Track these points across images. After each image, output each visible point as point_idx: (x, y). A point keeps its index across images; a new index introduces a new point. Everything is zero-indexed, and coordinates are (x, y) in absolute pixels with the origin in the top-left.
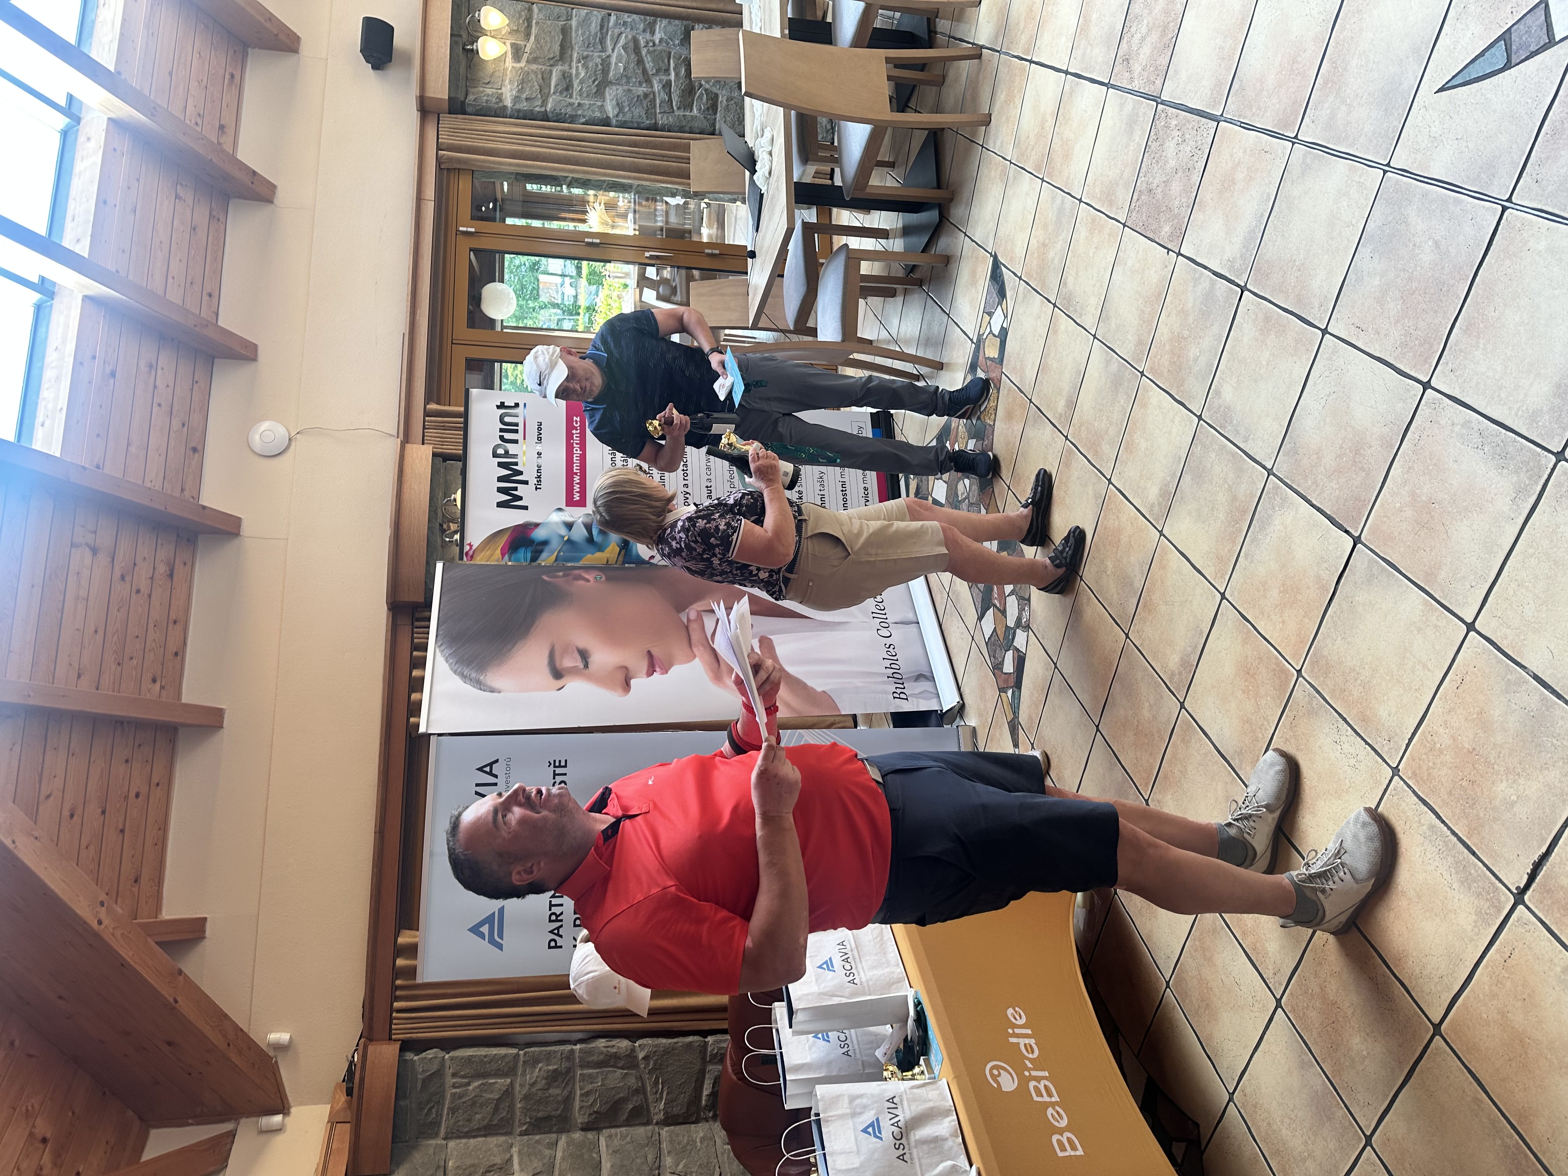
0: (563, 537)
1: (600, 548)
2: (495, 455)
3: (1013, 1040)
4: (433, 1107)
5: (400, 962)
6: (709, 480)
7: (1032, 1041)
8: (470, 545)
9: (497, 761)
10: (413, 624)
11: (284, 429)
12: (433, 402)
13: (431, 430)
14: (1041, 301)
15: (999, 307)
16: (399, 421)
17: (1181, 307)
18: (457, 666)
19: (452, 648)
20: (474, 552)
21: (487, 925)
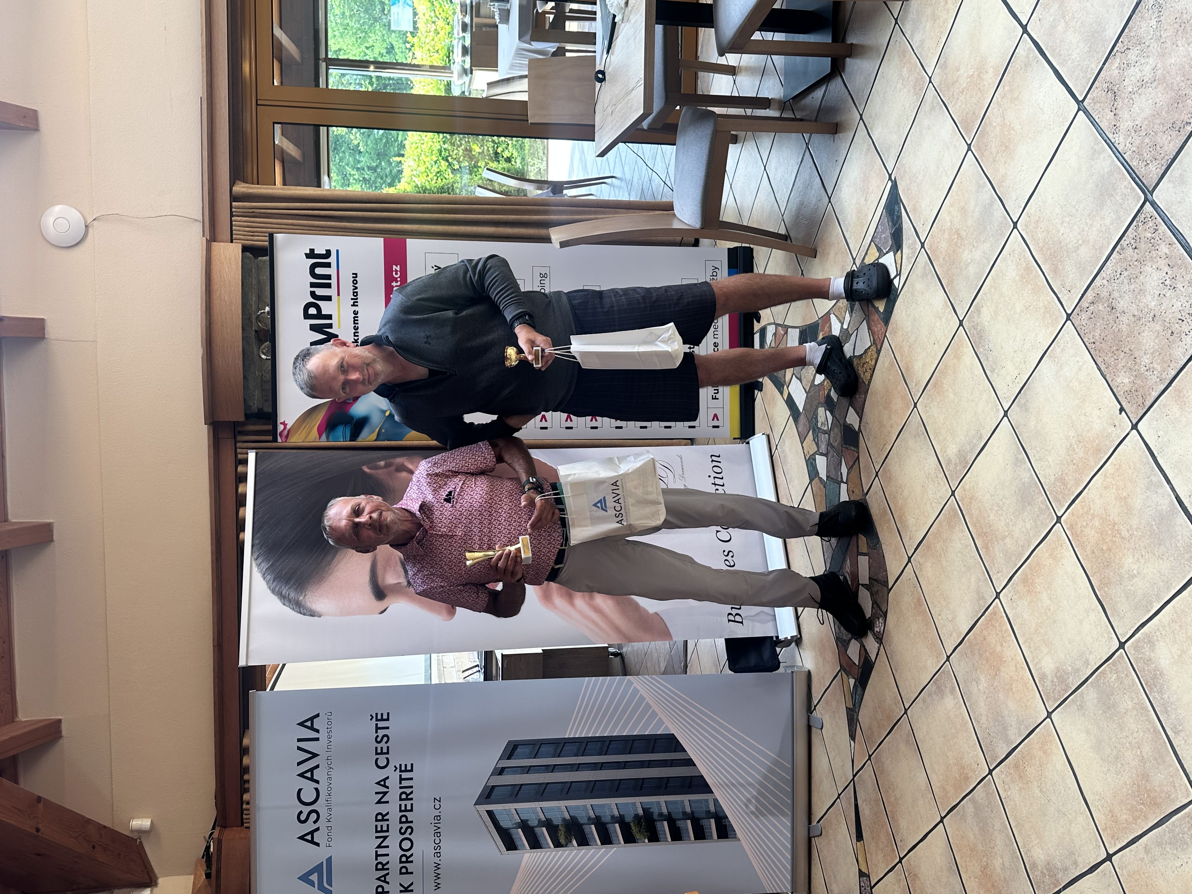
0: (384, 412)
2: (307, 316)
5: (247, 760)
8: (283, 423)
9: (317, 716)
10: (235, 438)
11: (79, 214)
12: (239, 182)
13: (239, 218)
14: (945, 302)
15: (892, 253)
16: (203, 208)
17: (1125, 494)
18: (275, 584)
19: (269, 561)
20: (289, 431)
21: (316, 874)
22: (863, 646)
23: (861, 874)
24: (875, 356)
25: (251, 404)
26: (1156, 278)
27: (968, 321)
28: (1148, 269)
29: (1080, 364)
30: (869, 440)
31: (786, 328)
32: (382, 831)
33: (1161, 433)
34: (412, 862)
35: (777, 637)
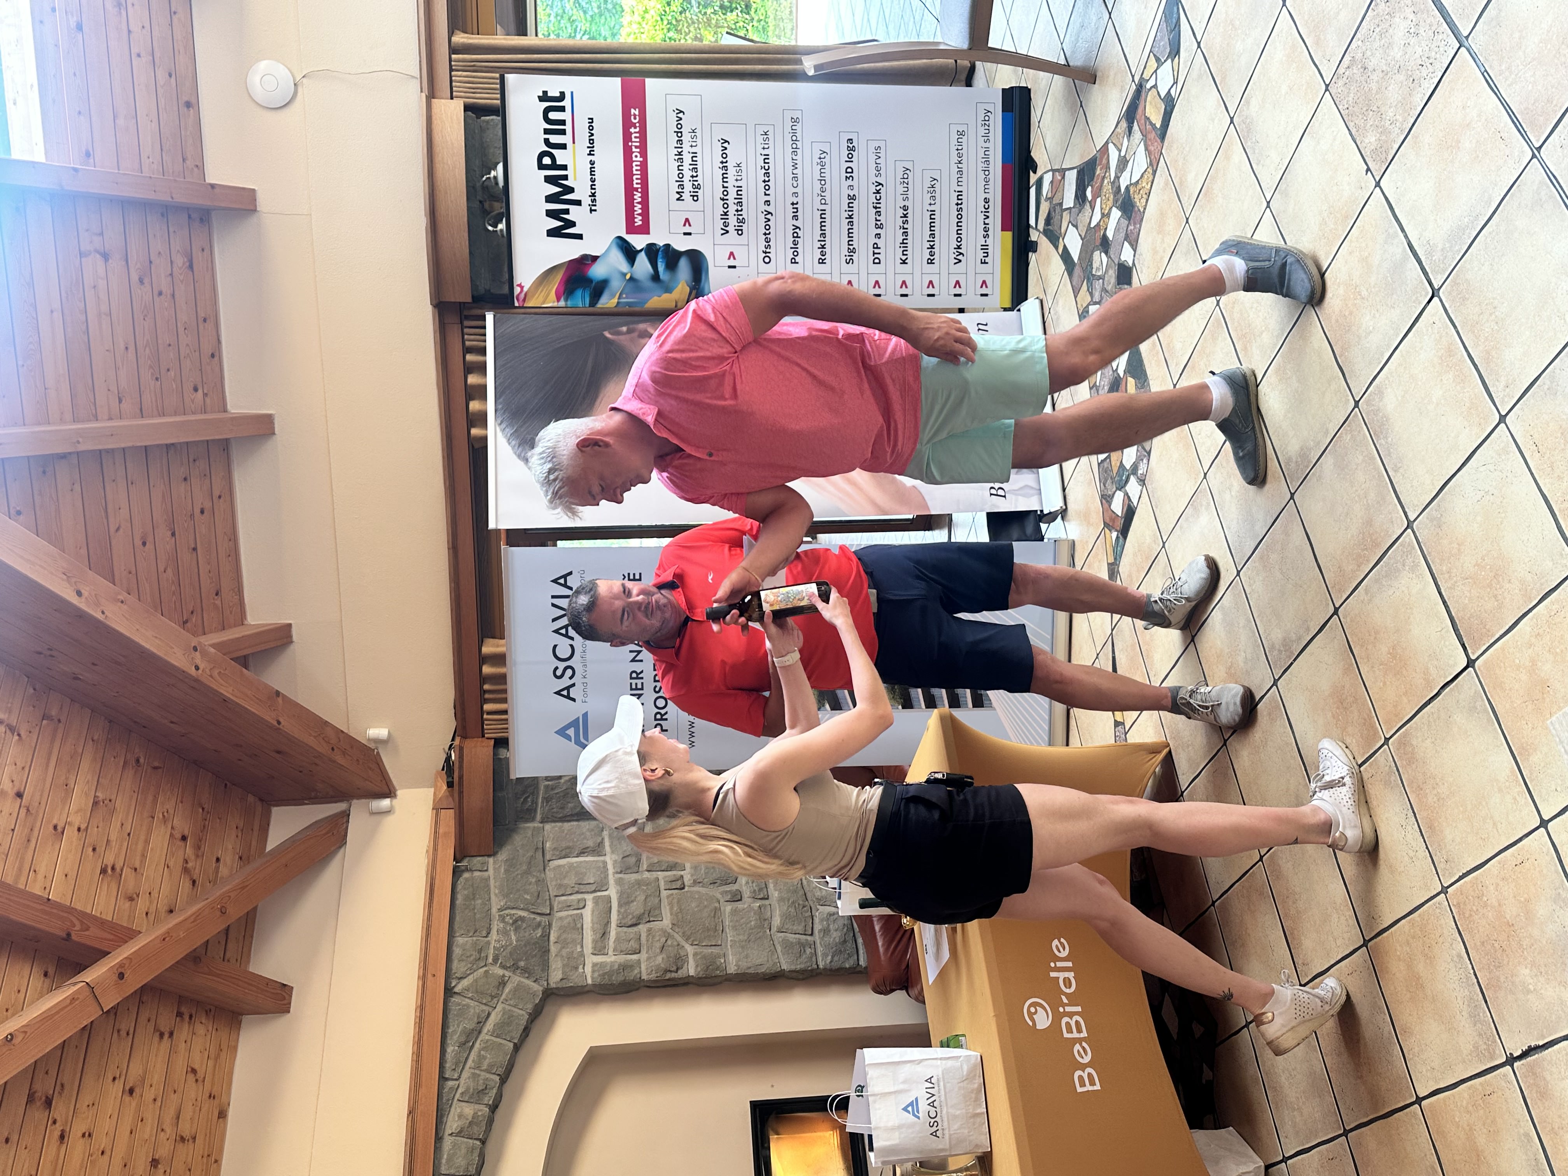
0: (625, 275)
1: (668, 290)
2: (541, 166)
3: (1053, 974)
4: (528, 797)
5: (487, 669)
6: (795, 194)
7: (1071, 975)
8: (520, 285)
9: (570, 573)
10: (461, 323)
11: (287, 71)
12: (458, 32)
13: (460, 73)
14: (1218, 101)
15: (1169, 61)
16: (420, 62)
17: (1366, 254)
18: (520, 449)
19: (513, 426)
20: (526, 295)
21: (573, 729)
22: (1126, 494)
23: (1117, 724)
24: (1152, 177)
25: (478, 283)
26: (1402, 28)
27: (1239, 116)
28: (1397, 20)
29: (1335, 133)
30: (1142, 272)
31: (1063, 171)
32: (636, 689)
33: (1399, 184)
34: (666, 719)
35: (1042, 511)
